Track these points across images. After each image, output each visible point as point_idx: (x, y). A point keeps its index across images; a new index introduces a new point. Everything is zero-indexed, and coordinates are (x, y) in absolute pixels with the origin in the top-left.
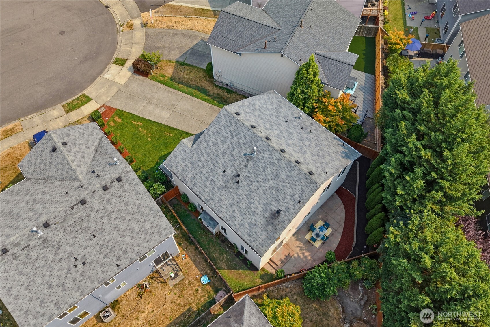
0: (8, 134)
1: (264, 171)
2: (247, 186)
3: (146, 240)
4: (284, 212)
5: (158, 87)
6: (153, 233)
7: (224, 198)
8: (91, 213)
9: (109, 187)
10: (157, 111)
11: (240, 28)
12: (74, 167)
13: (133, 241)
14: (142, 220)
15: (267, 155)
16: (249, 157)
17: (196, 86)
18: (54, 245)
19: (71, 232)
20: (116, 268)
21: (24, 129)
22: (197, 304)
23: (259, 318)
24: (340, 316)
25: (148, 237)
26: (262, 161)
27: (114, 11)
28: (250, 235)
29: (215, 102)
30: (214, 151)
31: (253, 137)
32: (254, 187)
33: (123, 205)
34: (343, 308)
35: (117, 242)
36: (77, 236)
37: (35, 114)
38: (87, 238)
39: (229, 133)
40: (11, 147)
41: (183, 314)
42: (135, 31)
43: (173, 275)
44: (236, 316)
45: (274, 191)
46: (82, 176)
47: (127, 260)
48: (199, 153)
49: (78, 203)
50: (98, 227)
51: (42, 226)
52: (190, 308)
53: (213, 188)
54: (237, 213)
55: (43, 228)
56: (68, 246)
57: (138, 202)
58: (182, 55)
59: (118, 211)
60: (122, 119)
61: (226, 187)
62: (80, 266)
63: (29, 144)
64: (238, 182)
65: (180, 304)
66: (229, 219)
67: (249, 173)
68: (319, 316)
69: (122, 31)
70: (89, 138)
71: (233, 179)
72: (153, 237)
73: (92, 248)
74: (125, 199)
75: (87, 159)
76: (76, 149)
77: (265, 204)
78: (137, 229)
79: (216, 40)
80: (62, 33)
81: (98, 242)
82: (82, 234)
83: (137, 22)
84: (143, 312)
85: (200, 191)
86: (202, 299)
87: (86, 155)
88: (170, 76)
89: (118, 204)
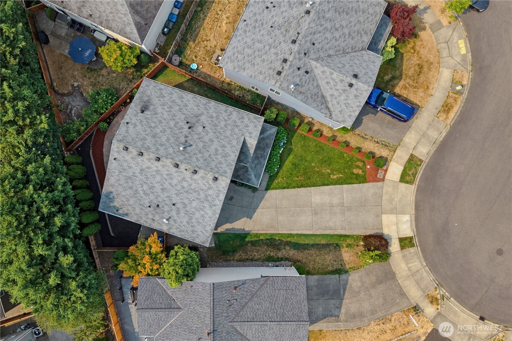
0: (446, 107)
1: (168, 137)
2: (178, 122)
3: (236, 47)
4: (137, 113)
5: (345, 229)
6: (234, 55)
7: (195, 108)
8: (284, 39)
9: (283, 63)
10: (326, 199)
11: (277, 308)
12: (326, 68)
13: (244, 42)
14: (246, 57)
15: (171, 150)
16: (187, 145)
17: (308, 250)
18: (294, 5)
19: (289, 19)
20: (245, 19)
21: (436, 118)
22: (191, 47)
23: (126, 33)
24: (83, 89)
25: (235, 50)
26: (173, 145)
27: (470, 315)
28: (160, 89)
29: (277, 238)
30: (221, 141)
31: (189, 161)
32: (172, 124)
33: (265, 58)
34: (83, 96)
35: (254, 33)
36: (283, 20)
37: (441, 139)
38: (276, 23)
39: (214, 159)
40: (432, 95)
41: (197, 36)
42: (422, 296)
43: (220, 58)
44: (141, 26)
45: (153, 125)
46: (314, 65)
47: (241, 28)
48: (235, 135)
49: (297, 39)
50: (273, 34)
51: (310, 10)
52: (194, 42)
53: (208, 113)
54: (178, 101)
55: (309, 9)
56: (285, 10)
57: (256, 67)
58: (347, 283)
59: (266, 53)
60: (354, 174)
61: (197, 116)
62: (269, 5)
63: (419, 106)
64: (187, 123)
65: (203, 41)
66: (183, 95)
67: (181, 132)
68: (98, 82)
69: (436, 288)
70: (339, 106)
71: (194, 124)
72: (232, 52)
73: (268, 20)
74: (267, 63)
75: (324, 84)
76: (338, 87)
77: (156, 114)
78: (246, 50)
79: (296, 282)
80: (500, 252)
81: (267, 25)
82: (281, 22)
83: (430, 310)
84: (227, 23)
85: (219, 107)
86: (189, 53)
87: (328, 87)
88: (342, 249)
89: (269, 57)
